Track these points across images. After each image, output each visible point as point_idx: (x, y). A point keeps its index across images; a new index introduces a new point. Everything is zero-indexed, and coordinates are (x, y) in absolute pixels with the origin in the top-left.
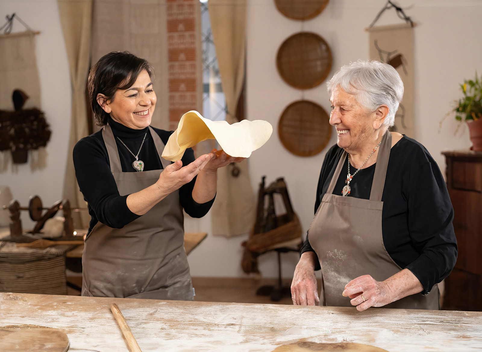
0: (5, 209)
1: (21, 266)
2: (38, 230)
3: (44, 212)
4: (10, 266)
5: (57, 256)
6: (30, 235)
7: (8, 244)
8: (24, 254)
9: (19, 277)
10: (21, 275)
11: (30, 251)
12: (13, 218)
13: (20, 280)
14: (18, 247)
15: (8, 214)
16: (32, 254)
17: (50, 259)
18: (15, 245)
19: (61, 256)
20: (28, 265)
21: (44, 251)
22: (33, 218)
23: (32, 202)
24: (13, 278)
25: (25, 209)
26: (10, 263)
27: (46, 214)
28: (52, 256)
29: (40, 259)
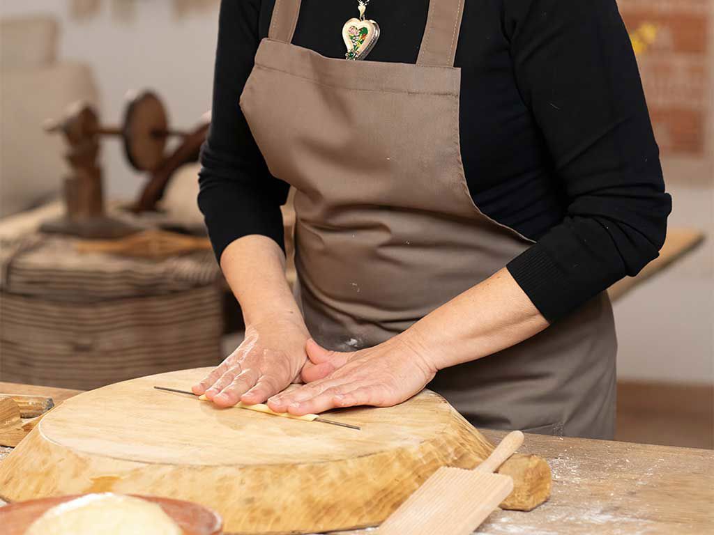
0: (52, 130)
1: (87, 313)
2: (151, 200)
3: (173, 144)
4: (54, 310)
5: (197, 285)
6: (129, 219)
7: (57, 242)
8: (98, 276)
9: (79, 349)
10: (85, 341)
11: (116, 266)
12: (74, 160)
13: (82, 358)
14: (82, 252)
15: (59, 145)
16: (124, 276)
17: (174, 293)
18: (77, 244)
19: (209, 284)
20: (107, 310)
21: (159, 268)
22: (134, 161)
23: (132, 110)
24: (61, 348)
25: (111, 133)
26: (55, 301)
27: (179, 150)
28: (178, 287)
29: (146, 291)
